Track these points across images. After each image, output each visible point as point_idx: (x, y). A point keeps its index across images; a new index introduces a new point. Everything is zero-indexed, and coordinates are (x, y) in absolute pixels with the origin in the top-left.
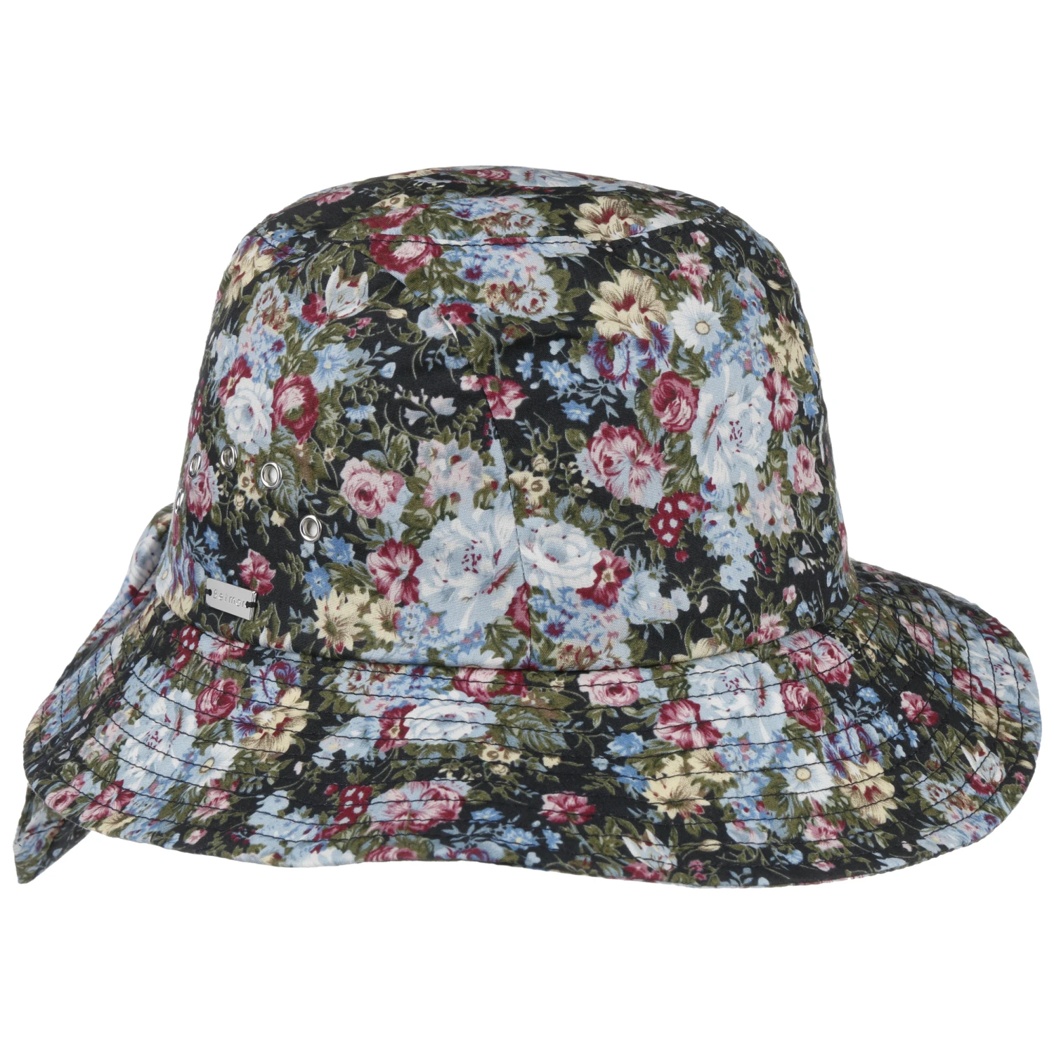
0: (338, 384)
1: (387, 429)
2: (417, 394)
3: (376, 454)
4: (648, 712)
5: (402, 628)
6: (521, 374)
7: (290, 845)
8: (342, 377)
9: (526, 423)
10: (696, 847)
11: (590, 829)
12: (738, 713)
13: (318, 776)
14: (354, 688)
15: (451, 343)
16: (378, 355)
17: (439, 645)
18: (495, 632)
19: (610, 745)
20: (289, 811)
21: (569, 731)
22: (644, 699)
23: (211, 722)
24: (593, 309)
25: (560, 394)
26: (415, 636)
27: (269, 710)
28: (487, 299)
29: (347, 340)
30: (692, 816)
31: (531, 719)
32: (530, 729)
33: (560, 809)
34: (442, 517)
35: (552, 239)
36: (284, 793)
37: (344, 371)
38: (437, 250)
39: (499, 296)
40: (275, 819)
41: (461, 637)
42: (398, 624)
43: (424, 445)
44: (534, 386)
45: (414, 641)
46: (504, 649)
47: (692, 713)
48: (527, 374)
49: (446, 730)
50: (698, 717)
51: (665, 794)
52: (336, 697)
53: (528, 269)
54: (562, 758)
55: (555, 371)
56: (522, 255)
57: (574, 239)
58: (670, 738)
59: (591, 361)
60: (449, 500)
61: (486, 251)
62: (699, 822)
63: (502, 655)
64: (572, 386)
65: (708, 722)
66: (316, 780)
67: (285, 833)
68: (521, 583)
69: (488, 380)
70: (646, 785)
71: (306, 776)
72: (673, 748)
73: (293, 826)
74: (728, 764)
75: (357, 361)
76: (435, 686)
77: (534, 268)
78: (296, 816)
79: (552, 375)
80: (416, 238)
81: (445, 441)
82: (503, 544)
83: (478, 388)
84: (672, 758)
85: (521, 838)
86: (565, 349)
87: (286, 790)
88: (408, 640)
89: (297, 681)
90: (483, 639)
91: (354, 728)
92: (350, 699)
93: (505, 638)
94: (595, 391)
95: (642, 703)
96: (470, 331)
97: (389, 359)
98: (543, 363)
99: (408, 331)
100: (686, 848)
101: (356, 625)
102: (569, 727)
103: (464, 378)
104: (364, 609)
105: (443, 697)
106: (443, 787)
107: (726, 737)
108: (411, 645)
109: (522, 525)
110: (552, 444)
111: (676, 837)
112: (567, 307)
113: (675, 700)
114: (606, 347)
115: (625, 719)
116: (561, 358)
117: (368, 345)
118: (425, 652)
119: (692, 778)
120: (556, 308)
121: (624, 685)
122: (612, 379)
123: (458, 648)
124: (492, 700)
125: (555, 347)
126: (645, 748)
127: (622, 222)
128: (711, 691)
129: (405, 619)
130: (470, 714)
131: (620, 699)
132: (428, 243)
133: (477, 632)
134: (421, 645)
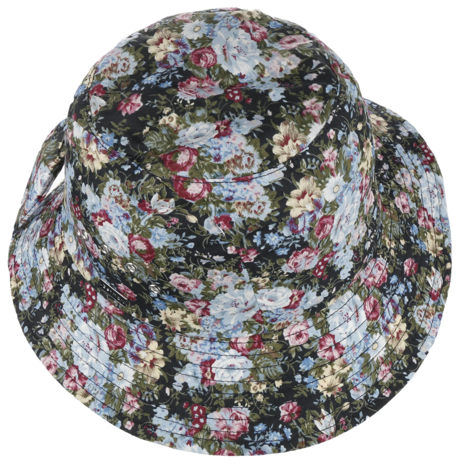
0: (164, 247)
1: (192, 266)
2: (206, 254)
3: (187, 273)
4: (314, 344)
5: (204, 324)
6: (256, 243)
7: (175, 436)
8: (166, 245)
9: (259, 262)
10: (340, 409)
11: (301, 420)
12: (350, 332)
13: (178, 396)
14: (183, 346)
15: (222, 237)
16: (184, 238)
17: (222, 331)
18: (247, 324)
19: (300, 366)
20: (169, 416)
21: (283, 363)
22: (311, 338)
23: (116, 349)
24: (288, 204)
25: (274, 247)
26: (210, 327)
27: (144, 350)
28: (236, 209)
29: (166, 228)
30: (338, 393)
31: (267, 361)
32: (267, 367)
33: (287, 413)
34: (220, 293)
35: (265, 173)
36: (165, 406)
37: (167, 242)
38: (209, 186)
39: (242, 207)
40: (164, 421)
41: (232, 327)
42: (202, 322)
43: (210, 271)
44: (262, 248)
45: (210, 329)
46: (252, 330)
47: (331, 340)
48: (259, 243)
49: (232, 375)
50: (334, 342)
51: (326, 386)
52: (176, 350)
53: (256, 194)
54: (283, 380)
55: (272, 237)
56: (252, 188)
57: (276, 169)
58: (324, 356)
59: (288, 228)
60: (223, 288)
61: (234, 186)
62: (340, 395)
63: (252, 332)
64: (280, 242)
65: (339, 343)
66: (178, 398)
67: (171, 429)
68: (258, 309)
69: (241, 250)
70: (318, 383)
71: (172, 396)
72: (326, 361)
73: (174, 424)
74: (348, 361)
75: (173, 239)
76: (222, 348)
77: (259, 193)
78: (173, 419)
79: (270, 240)
80: (198, 181)
81: (220, 270)
82: (248, 299)
83: (236, 253)
84: (327, 367)
85: (275, 437)
86: (276, 227)
87: (166, 404)
88: (206, 329)
89: (155, 337)
90: (242, 327)
91: (189, 370)
92: (183, 352)
93: (252, 325)
94: (290, 241)
95: (311, 340)
96: (231, 232)
97: (190, 241)
98: (266, 235)
99: (200, 230)
100: (337, 411)
101: (181, 321)
102: (283, 361)
103: (229, 248)
104: (184, 316)
105: (226, 353)
106: (238, 412)
107: (346, 348)
108: (208, 331)
109: (257, 293)
110: (271, 267)
111: (332, 406)
112: (275, 206)
113: (324, 335)
114: (294, 221)
115: (305, 351)
116: (274, 231)
117: (178, 232)
118: (215, 334)
119: (335, 375)
120: (270, 208)
121: (303, 332)
122: (298, 232)
123: (231, 331)
124: (249, 353)
125: (271, 227)
126: (315, 363)
127: (295, 144)
128: (338, 325)
129: (204, 321)
130: (241, 364)
131: (302, 341)
132: (203, 183)
133: (239, 324)
134: (213, 331)
